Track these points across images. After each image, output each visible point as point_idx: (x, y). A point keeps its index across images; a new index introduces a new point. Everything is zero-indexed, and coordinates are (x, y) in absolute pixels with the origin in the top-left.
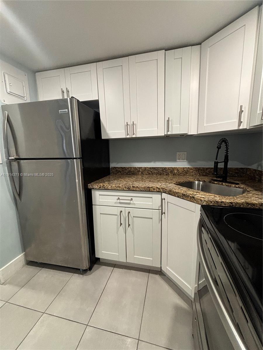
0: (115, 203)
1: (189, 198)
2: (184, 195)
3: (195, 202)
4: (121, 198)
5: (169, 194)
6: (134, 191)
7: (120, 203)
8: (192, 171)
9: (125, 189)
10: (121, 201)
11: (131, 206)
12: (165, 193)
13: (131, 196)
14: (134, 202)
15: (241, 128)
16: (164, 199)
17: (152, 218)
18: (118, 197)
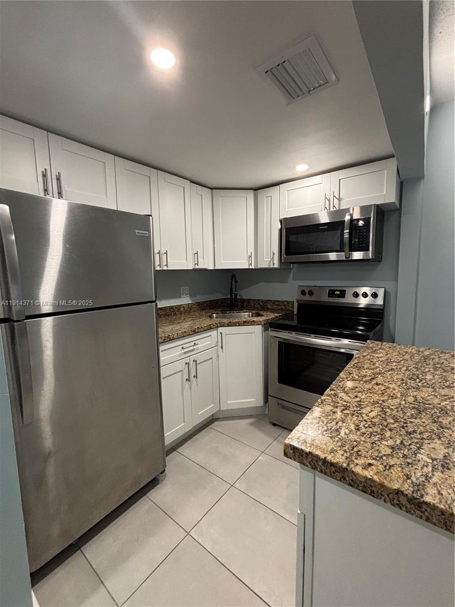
0: (180, 355)
4: (185, 346)
5: (229, 326)
6: (199, 332)
7: (185, 353)
8: (194, 306)
9: (191, 333)
10: (185, 350)
11: (195, 352)
12: (223, 326)
13: (194, 341)
14: (198, 346)
15: (251, 267)
16: (221, 333)
17: (212, 358)
18: (181, 347)
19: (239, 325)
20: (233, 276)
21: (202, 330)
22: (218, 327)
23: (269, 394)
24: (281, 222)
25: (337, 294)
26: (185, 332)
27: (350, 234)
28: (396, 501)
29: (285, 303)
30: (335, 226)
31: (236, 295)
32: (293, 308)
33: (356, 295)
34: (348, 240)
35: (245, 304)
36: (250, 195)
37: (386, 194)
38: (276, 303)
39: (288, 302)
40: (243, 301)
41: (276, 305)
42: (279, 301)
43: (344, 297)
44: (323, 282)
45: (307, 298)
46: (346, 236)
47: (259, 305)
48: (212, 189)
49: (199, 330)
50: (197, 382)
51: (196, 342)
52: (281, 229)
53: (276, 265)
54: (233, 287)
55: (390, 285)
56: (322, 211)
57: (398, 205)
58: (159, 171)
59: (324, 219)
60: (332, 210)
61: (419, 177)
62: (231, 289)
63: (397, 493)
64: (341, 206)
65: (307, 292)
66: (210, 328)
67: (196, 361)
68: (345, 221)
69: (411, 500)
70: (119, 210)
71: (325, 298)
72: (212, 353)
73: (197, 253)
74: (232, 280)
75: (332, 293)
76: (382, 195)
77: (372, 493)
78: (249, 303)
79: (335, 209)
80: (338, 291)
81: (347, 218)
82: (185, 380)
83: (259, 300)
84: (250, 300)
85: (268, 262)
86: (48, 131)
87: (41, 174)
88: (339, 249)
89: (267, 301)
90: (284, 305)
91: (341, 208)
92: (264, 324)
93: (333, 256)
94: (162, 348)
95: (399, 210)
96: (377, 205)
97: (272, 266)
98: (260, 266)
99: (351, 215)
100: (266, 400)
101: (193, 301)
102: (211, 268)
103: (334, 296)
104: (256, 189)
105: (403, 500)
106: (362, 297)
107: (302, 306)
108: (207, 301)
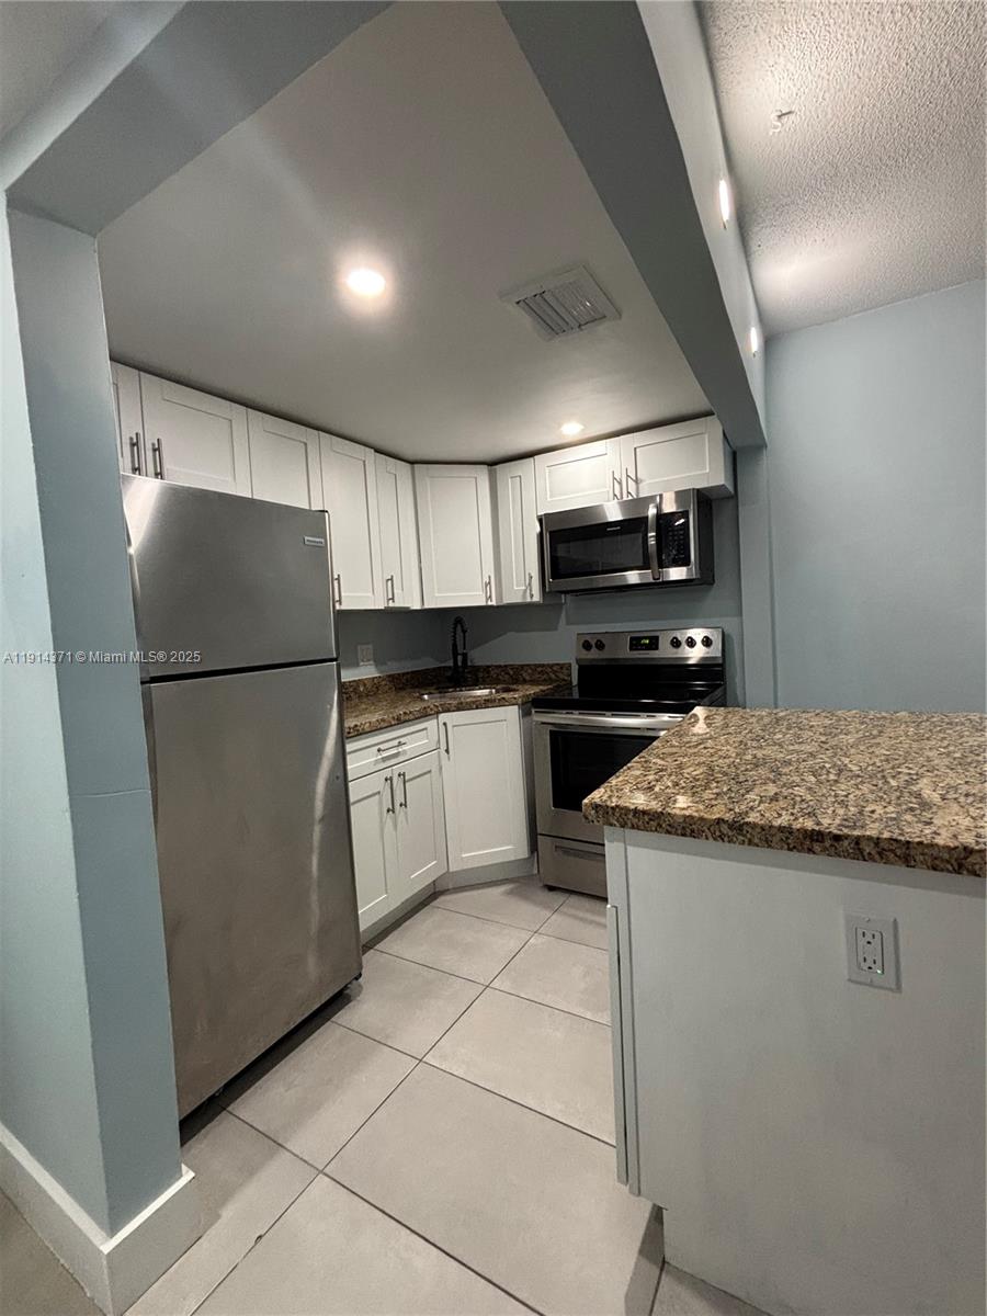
0: (376, 763)
4: (382, 747)
5: (458, 709)
6: (406, 721)
7: (384, 759)
8: (384, 683)
9: (393, 723)
10: (385, 754)
11: (401, 759)
12: (449, 711)
13: (398, 737)
14: (405, 748)
15: (490, 603)
16: (445, 724)
17: (430, 772)
18: (377, 747)
19: (477, 708)
20: (458, 621)
21: (411, 717)
22: (438, 713)
23: (539, 831)
24: (540, 521)
25: (644, 644)
26: (383, 720)
27: (658, 538)
28: (718, 833)
29: (555, 668)
30: (633, 525)
31: (465, 656)
32: (570, 675)
33: (676, 643)
34: (655, 548)
35: (481, 675)
36: (482, 475)
37: (709, 472)
38: (539, 669)
39: (561, 666)
40: (476, 669)
42: (543, 666)
43: (657, 648)
44: (620, 624)
45: (594, 654)
46: (652, 542)
47: (507, 675)
48: (412, 463)
49: (407, 718)
50: (406, 813)
51: (402, 740)
52: (541, 533)
53: (537, 598)
54: (458, 643)
55: (730, 624)
56: (609, 501)
57: (731, 488)
58: (322, 434)
59: (614, 514)
60: (625, 498)
61: (759, 446)
62: (455, 646)
63: (718, 823)
64: (641, 491)
65: (593, 643)
66: (425, 715)
67: (404, 775)
68: (647, 517)
69: (733, 825)
70: (255, 497)
71: (625, 653)
72: (429, 762)
73: (392, 579)
74: (455, 628)
75: (636, 643)
76: (704, 474)
77: (693, 834)
78: (488, 672)
79: (630, 498)
80: (646, 638)
81: (652, 511)
82: (385, 810)
83: (506, 666)
84: (488, 667)
85: (521, 593)
86: (140, 369)
87: (128, 441)
88: (640, 564)
89: (522, 666)
90: (555, 672)
91: (641, 496)
92: (523, 704)
93: (633, 577)
94: (349, 747)
95: (735, 496)
96: (698, 490)
97: (529, 600)
98: (507, 600)
99: (659, 507)
100: (533, 846)
101: (381, 672)
102: (416, 606)
103: (640, 647)
104: (492, 464)
105: (724, 828)
106: (687, 648)
107: (585, 669)
108: (408, 673)
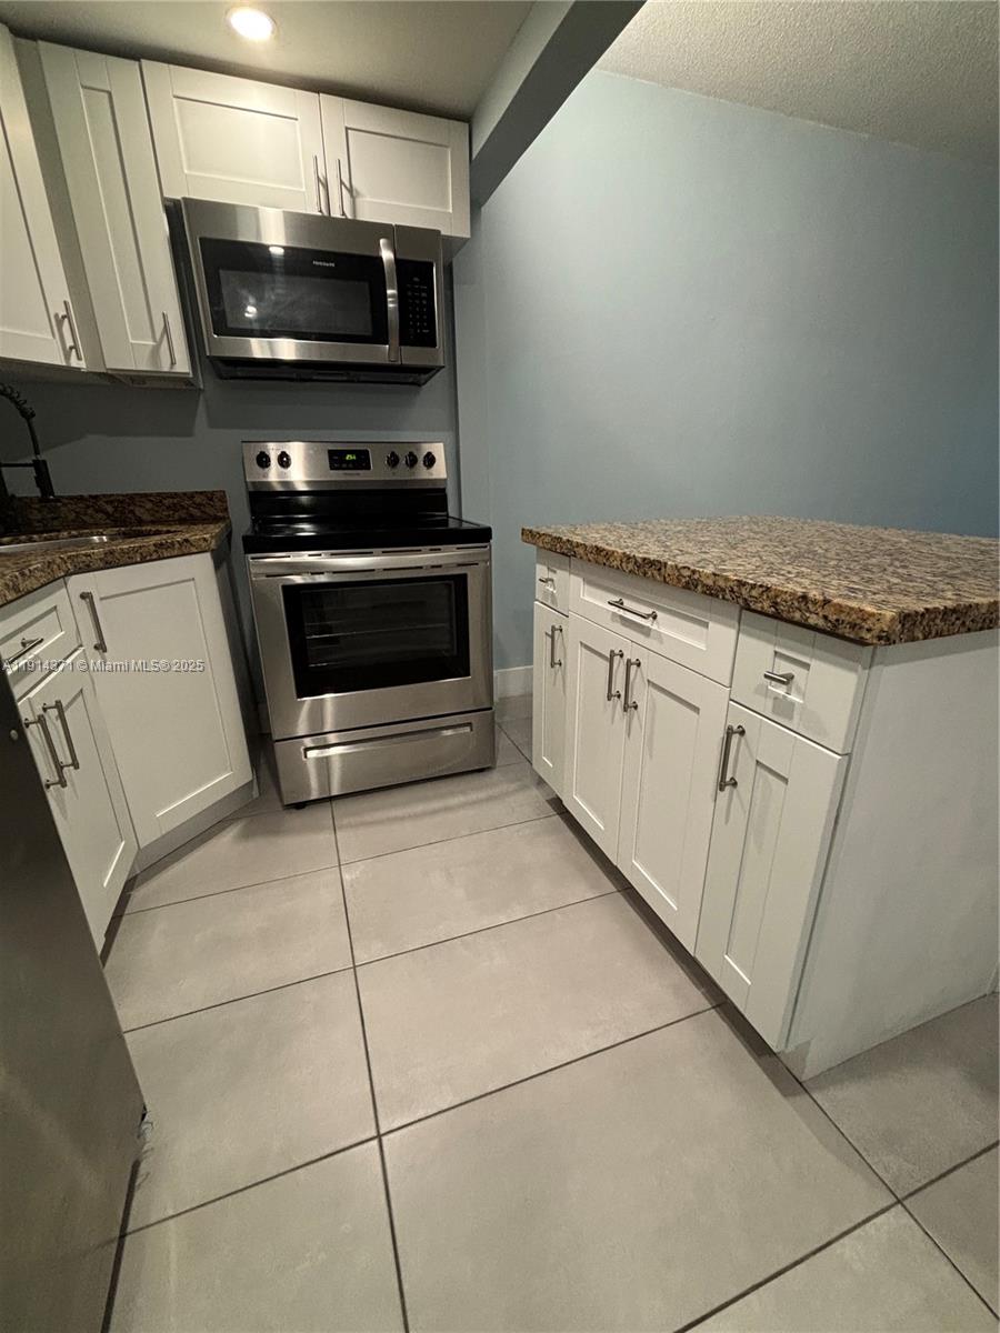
1: (177, 546)
2: (162, 544)
3: (194, 550)
16: (88, 594)
17: (82, 692)
22: (66, 575)
24: (168, 210)
25: (349, 461)
29: (198, 500)
32: (228, 511)
33: (393, 462)
34: (397, 315)
37: (453, 213)
38: (167, 502)
39: (210, 496)
41: (168, 508)
42: (176, 495)
45: (277, 474)
46: (392, 304)
47: (100, 515)
49: (28, 585)
53: (182, 366)
65: (274, 458)
66: (50, 579)
67: (57, 705)
68: (380, 261)
71: (325, 473)
75: (338, 458)
76: (446, 213)
80: (354, 451)
81: (385, 251)
85: (147, 353)
89: (132, 497)
90: (198, 506)
91: (361, 219)
96: (442, 236)
97: (166, 368)
103: (344, 466)
106: (406, 466)
